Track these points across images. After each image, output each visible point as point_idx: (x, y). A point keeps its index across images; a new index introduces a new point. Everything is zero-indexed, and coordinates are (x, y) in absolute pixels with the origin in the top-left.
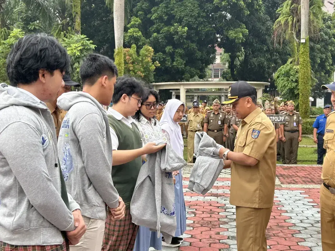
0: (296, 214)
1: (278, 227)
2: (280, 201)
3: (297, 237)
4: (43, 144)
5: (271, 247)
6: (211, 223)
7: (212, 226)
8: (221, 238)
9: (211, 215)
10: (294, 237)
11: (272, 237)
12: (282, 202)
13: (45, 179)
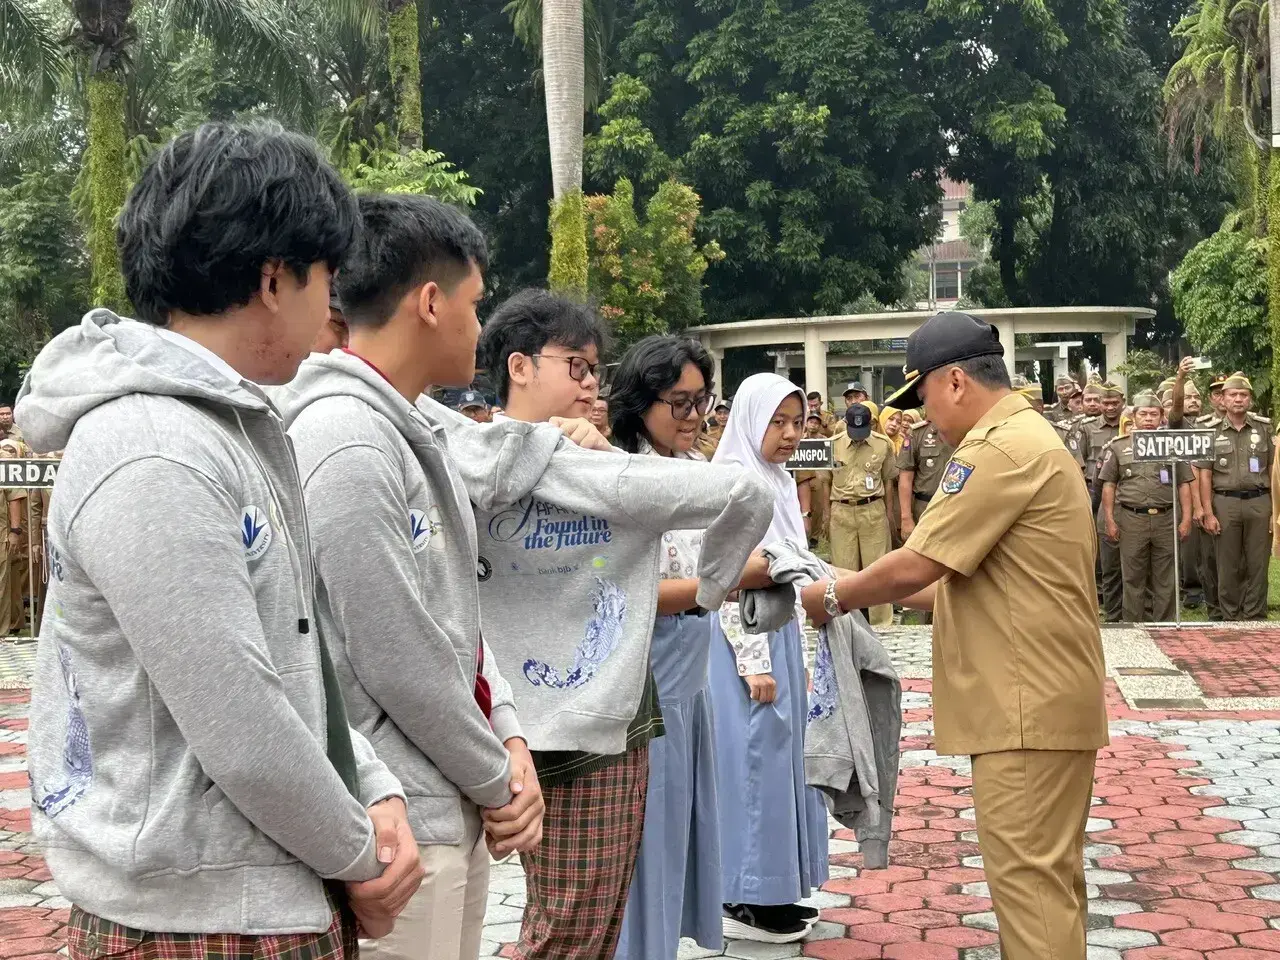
0: (1263, 810)
1: (1190, 861)
2: (1199, 763)
3: (1267, 897)
4: (248, 543)
5: (1164, 937)
6: (926, 851)
7: (930, 862)
8: (965, 909)
9: (927, 822)
10: (1253, 897)
11: (1164, 902)
12: (1207, 765)
13: (258, 677)
